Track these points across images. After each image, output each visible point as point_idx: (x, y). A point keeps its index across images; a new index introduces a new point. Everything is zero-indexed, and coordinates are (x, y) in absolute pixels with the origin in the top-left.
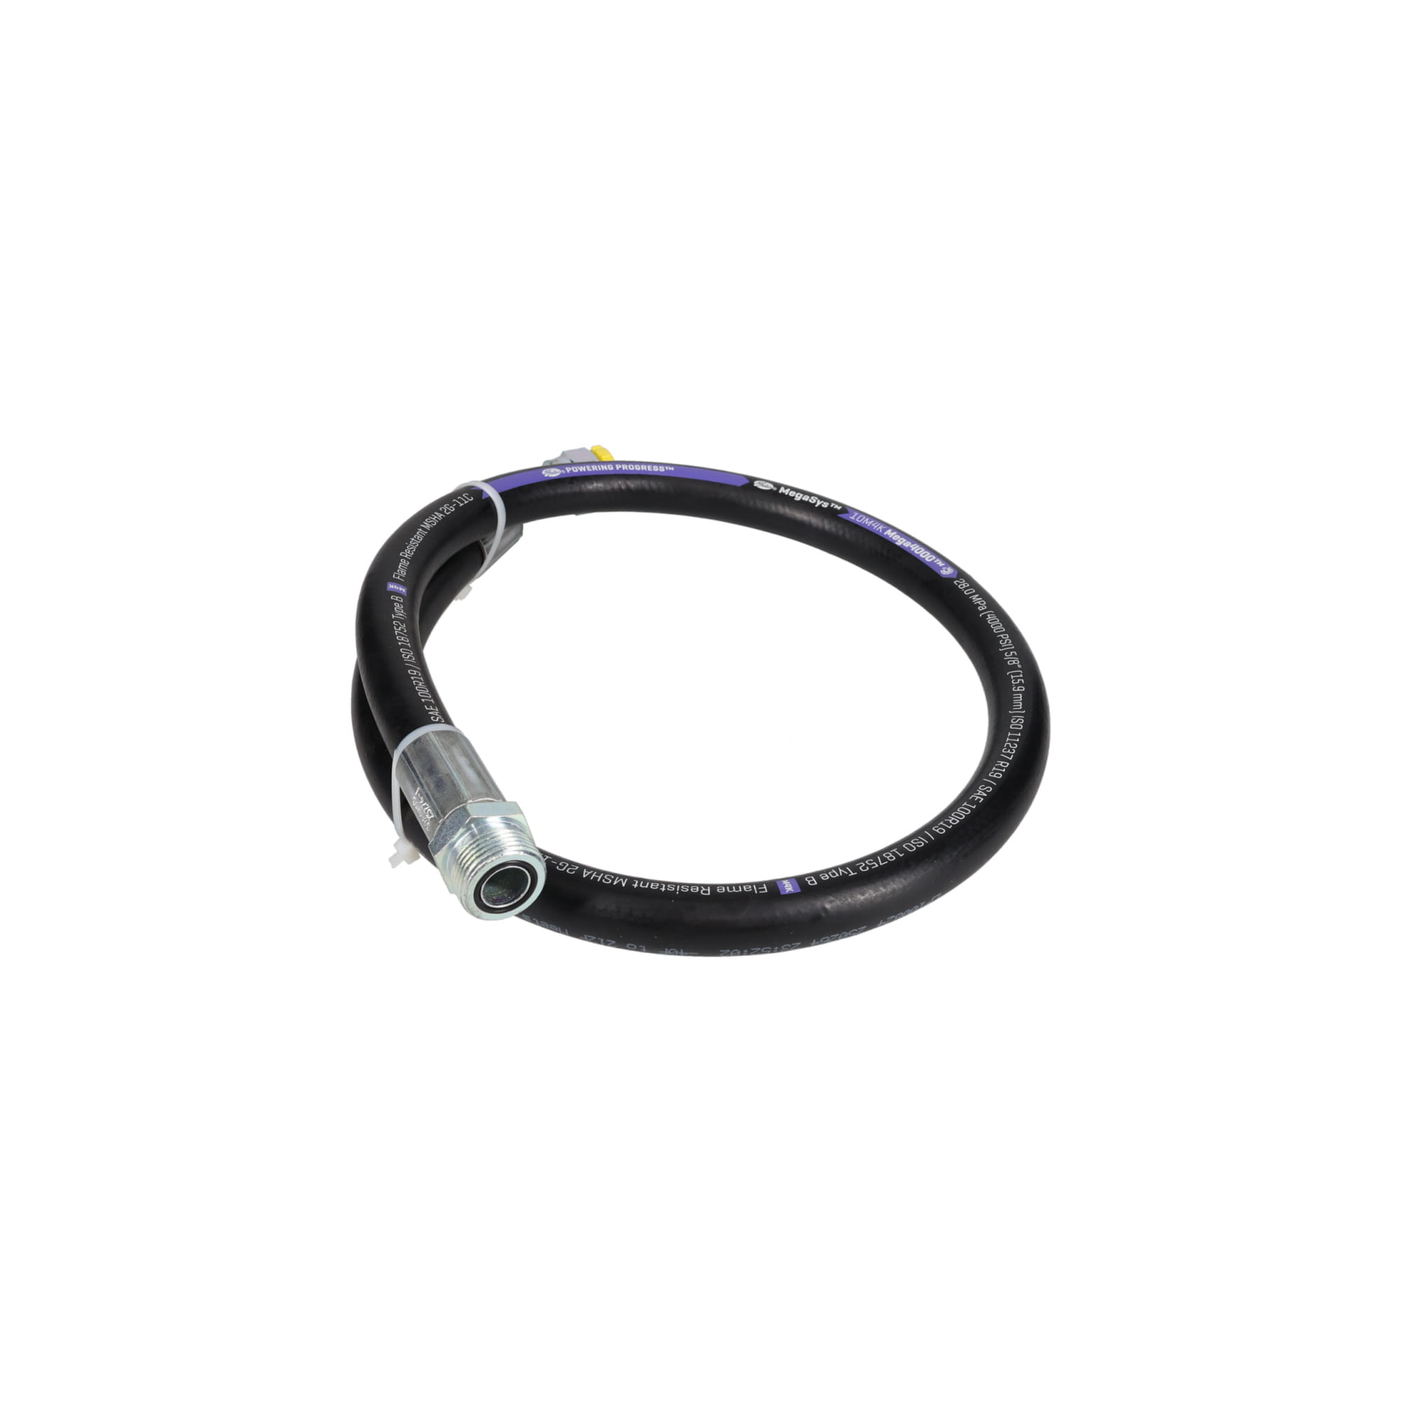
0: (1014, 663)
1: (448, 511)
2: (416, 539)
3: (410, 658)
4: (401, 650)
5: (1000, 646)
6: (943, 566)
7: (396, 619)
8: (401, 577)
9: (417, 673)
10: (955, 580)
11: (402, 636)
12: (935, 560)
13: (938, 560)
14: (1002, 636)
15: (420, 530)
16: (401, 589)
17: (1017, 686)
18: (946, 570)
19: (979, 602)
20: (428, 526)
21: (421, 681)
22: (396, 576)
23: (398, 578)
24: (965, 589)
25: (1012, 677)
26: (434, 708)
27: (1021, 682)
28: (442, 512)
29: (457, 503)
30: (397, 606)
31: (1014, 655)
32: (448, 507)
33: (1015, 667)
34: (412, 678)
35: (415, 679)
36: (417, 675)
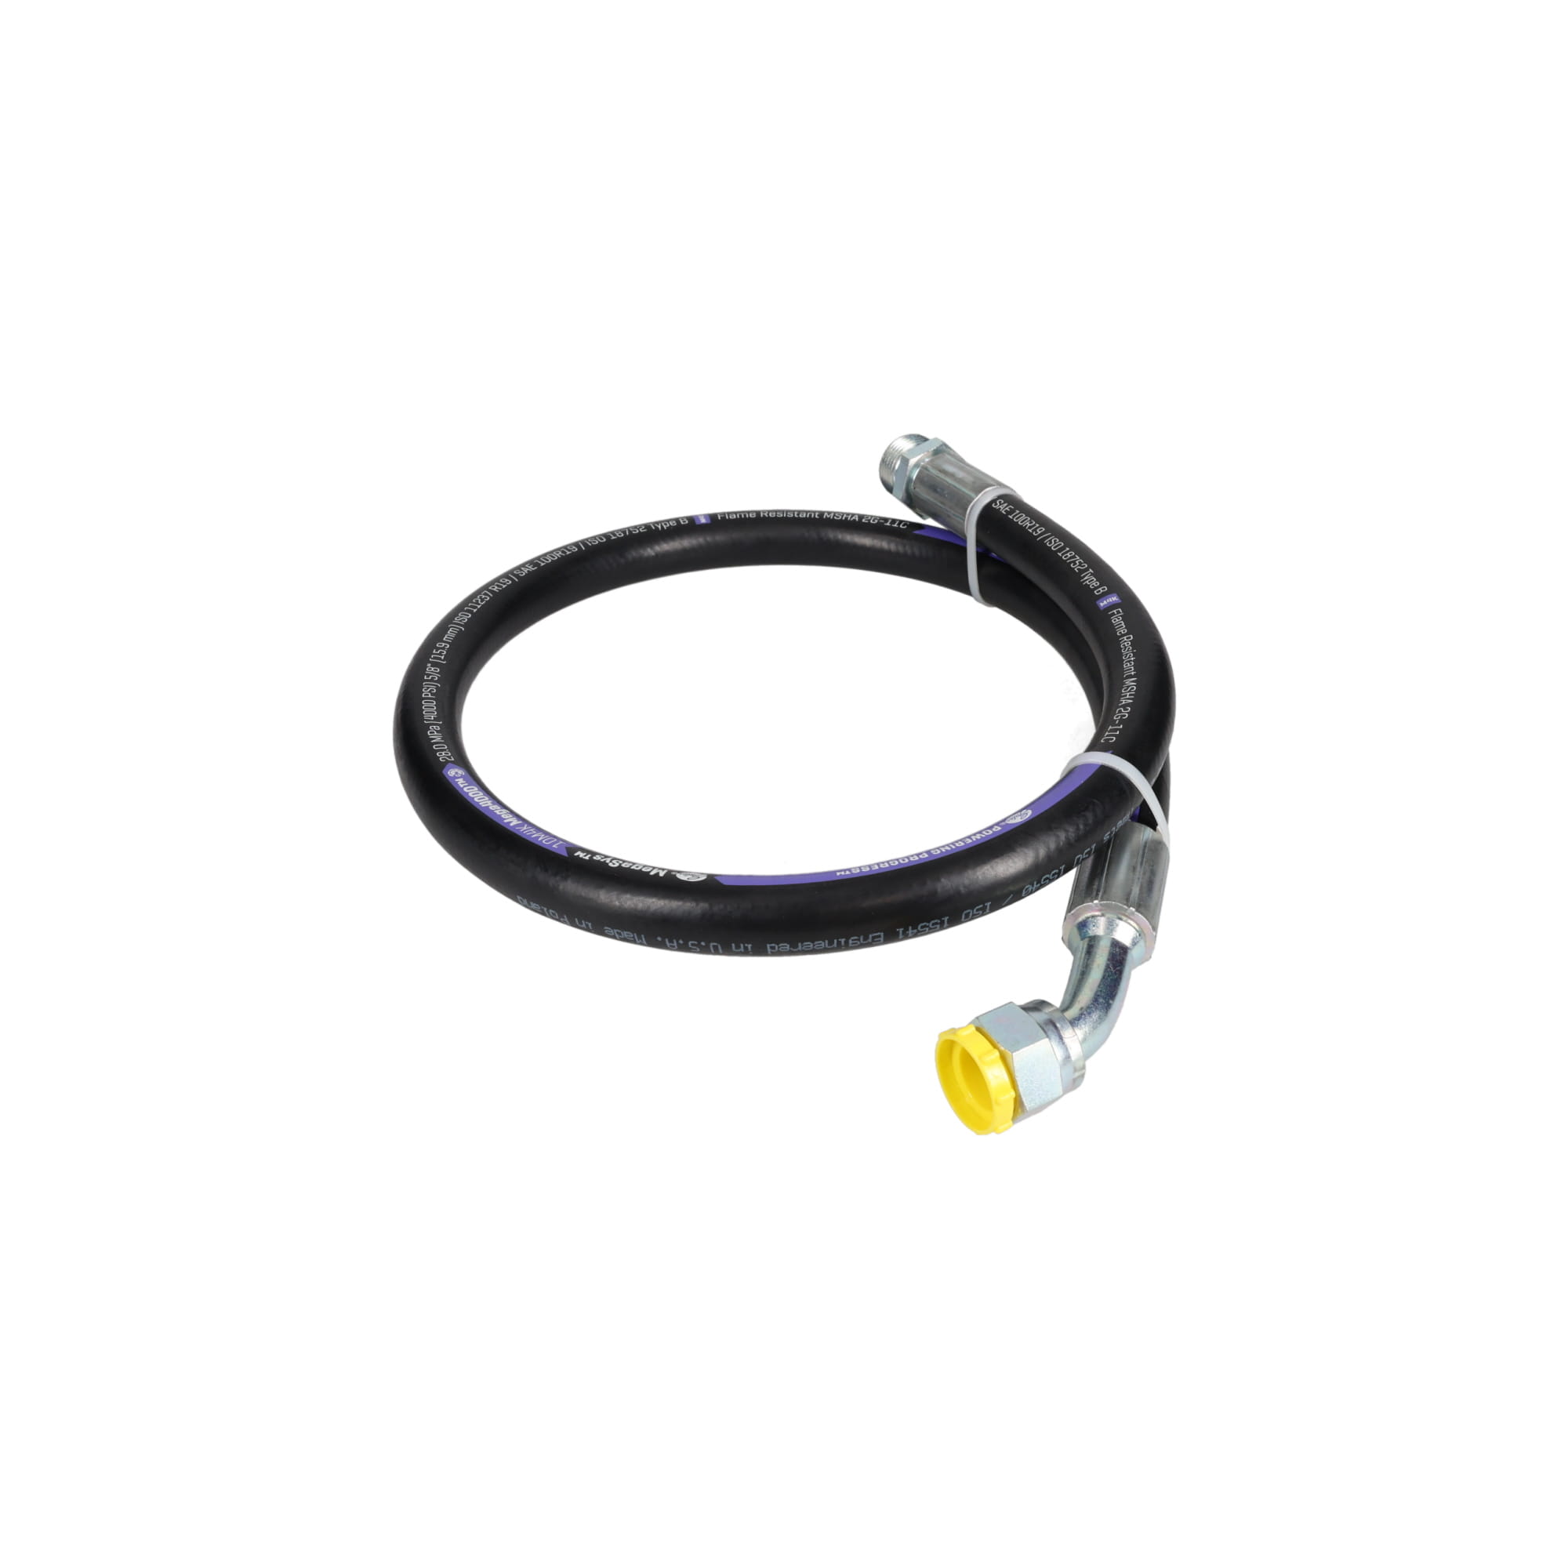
0: (433, 669)
1: (1120, 712)
2: (1129, 661)
3: (1051, 543)
4: (1063, 544)
5: (437, 688)
6: (459, 778)
7: (1087, 570)
8: (1114, 614)
9: (1036, 532)
10: (452, 762)
11: (1070, 558)
12: (465, 786)
13: (462, 786)
14: (430, 696)
15: (1133, 673)
16: (1105, 602)
17: (443, 648)
18: (457, 773)
19: (436, 733)
20: (1128, 682)
21: (1030, 527)
22: (1118, 612)
23: (1115, 611)
24: (445, 750)
25: (443, 657)
26: (1006, 511)
27: (437, 651)
28: (1124, 706)
29: (1116, 725)
30: (1096, 583)
31: (428, 675)
32: (1122, 716)
33: (434, 665)
34: (1037, 525)
35: (1034, 525)
36: (1035, 530)
